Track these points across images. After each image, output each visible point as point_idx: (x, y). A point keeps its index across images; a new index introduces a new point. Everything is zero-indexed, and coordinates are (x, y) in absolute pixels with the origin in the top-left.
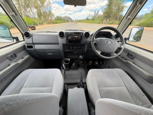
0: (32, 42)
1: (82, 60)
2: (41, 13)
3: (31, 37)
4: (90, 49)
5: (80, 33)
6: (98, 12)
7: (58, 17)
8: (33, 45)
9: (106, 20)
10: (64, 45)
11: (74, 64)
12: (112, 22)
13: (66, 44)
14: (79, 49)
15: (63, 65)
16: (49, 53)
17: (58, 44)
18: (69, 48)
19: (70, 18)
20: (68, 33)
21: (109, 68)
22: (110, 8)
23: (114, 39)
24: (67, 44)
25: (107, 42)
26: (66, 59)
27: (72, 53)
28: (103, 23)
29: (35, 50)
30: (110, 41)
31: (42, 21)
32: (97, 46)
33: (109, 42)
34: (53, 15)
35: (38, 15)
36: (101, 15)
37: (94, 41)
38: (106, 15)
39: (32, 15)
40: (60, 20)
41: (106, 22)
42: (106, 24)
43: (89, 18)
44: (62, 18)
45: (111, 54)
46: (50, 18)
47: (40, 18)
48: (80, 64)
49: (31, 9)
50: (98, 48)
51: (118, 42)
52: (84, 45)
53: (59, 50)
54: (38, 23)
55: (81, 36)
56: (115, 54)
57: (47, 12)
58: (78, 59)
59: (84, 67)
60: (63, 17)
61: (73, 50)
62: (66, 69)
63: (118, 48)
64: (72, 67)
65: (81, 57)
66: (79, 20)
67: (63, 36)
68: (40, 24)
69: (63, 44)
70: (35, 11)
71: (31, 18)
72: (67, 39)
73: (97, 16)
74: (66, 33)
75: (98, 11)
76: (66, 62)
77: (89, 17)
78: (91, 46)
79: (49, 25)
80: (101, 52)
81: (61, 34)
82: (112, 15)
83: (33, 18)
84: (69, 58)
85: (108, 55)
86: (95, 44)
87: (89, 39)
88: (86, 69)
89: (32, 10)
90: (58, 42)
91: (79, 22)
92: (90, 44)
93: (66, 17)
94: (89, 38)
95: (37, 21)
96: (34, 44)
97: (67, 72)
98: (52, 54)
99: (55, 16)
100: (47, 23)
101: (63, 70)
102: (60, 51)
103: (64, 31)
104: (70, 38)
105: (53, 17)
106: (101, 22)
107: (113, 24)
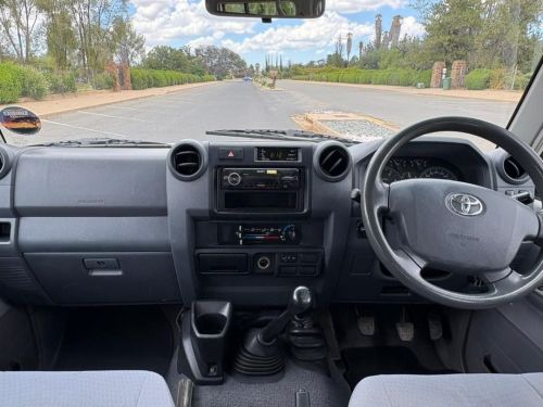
0: (7, 205)
1: (305, 312)
2: (68, 35)
3: (9, 176)
4: (357, 241)
5: (296, 149)
6: (396, 26)
7: (161, 52)
8: (12, 221)
9: (448, 65)
10: (195, 220)
11: (254, 341)
12: (486, 76)
13: (211, 211)
14: (289, 241)
15: (188, 346)
16: (101, 266)
17: (162, 212)
18: (226, 238)
19: (233, 56)
20: (226, 150)
21: (493, 371)
23: (500, 182)
24: (212, 216)
25: (457, 203)
26: (208, 307)
27: (245, 267)
28: (433, 83)
29: (19, 249)
30: (473, 196)
31: (68, 74)
32: (400, 228)
33: (471, 206)
34: (138, 43)
35: (50, 43)
36: (417, 40)
37: (379, 195)
38: (444, 39)
39: (17, 42)
40: (173, 66)
41: (447, 75)
42: (450, 87)
43: (345, 57)
44: (190, 57)
45: (491, 277)
46: (116, 59)
47: (61, 61)
48: (298, 342)
49: (15, 14)
50: (404, 241)
51: (526, 200)
52: (319, 219)
53: (168, 249)
54: (46, 85)
55: (302, 168)
56: (515, 277)
57: (103, 26)
58: (282, 308)
59: (325, 360)
60: (193, 53)
61: (252, 252)
62: (205, 370)
63: (527, 238)
64: (243, 362)
65: (301, 293)
66: (285, 65)
67: (196, 168)
68: (57, 89)
69: (188, 212)
70: (39, 22)
71: (11, 58)
72: (217, 183)
73: (394, 47)
74: (212, 150)
75: (398, 18)
76: (208, 323)
77: (344, 53)
78: (362, 225)
79: (107, 97)
80: (423, 264)
81: (185, 159)
82: (479, 40)
83: (20, 61)
84: (223, 298)
85: (470, 279)
86: (385, 215)
87: (347, 186)
88: (339, 373)
89: (23, 20)
90: (160, 204)
91: (286, 77)
92: (357, 213)
93: (211, 52)
94: (348, 181)
95: (40, 74)
96: (18, 213)
97: (207, 394)
98: (120, 273)
99: (148, 49)
100: (99, 87)
101: (187, 383)
102: (170, 258)
103: (202, 142)
104: (233, 177)
105: (137, 49)
106: (417, 76)
107: (488, 87)
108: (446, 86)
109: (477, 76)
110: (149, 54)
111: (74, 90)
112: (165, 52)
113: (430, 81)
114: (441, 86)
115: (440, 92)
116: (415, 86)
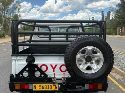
6: (109, 15)
38: (120, 20)
75: (109, 12)
106: (113, 31)
111: (4, 37)
113: (117, 33)
114: (120, 35)
115: (119, 36)
116: (112, 35)
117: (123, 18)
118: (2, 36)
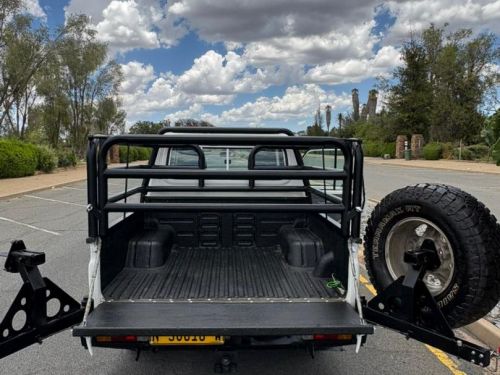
6: (373, 100)
7: (143, 127)
9: (409, 138)
12: (439, 148)
22: (417, 88)
28: (397, 154)
34: (119, 118)
38: (405, 116)
41: (409, 147)
42: (411, 158)
47: (55, 138)
54: (55, 160)
73: (372, 119)
75: (374, 93)
105: (117, 124)
106: (384, 148)
107: (442, 158)
108: (407, 157)
109: (432, 147)
110: (131, 129)
111: (74, 164)
112: (147, 127)
113: (395, 152)
114: (403, 157)
115: (403, 162)
116: (383, 157)
117: (413, 110)
118: (68, 161)
